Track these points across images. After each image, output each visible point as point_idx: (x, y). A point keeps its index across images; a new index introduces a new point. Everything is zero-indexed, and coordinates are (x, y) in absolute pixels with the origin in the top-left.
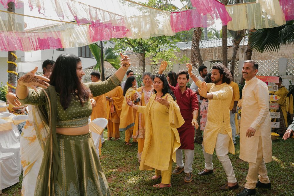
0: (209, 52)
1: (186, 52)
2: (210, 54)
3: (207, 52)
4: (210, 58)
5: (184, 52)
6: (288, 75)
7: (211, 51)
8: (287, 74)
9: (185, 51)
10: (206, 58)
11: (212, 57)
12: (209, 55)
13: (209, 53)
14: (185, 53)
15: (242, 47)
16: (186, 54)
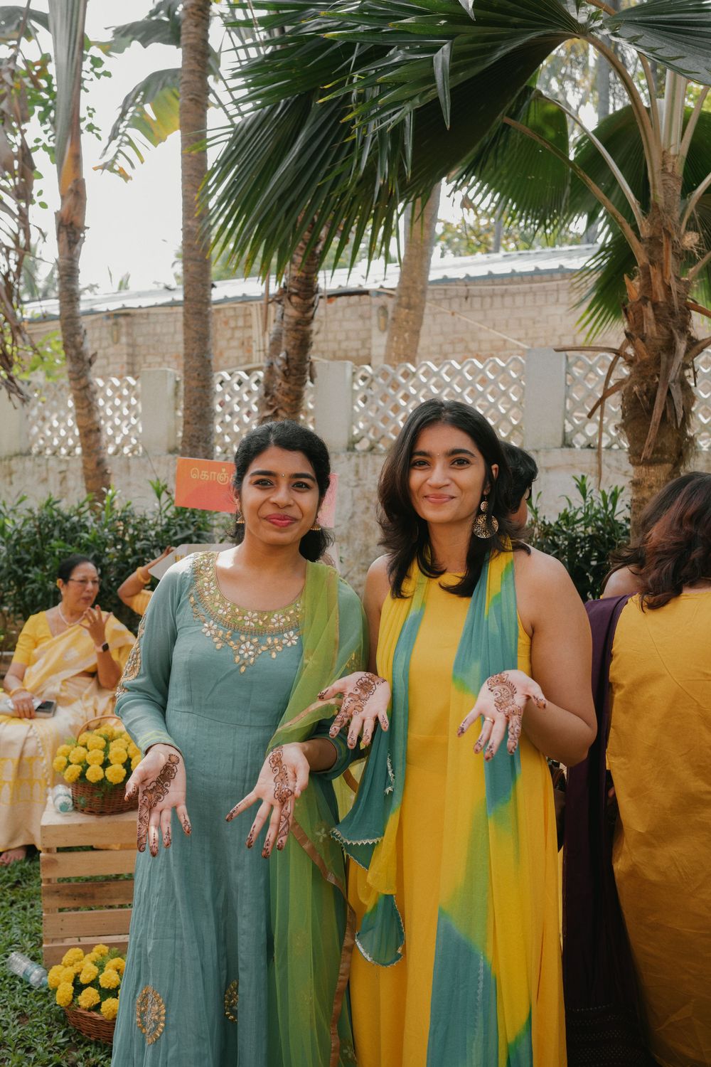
0: (232, 324)
1: (129, 325)
2: (238, 334)
3: (226, 323)
4: (237, 358)
5: (116, 324)
6: (570, 446)
7: (241, 323)
8: (567, 443)
9: (122, 320)
10: (221, 354)
11: (250, 351)
12: (235, 343)
13: (234, 329)
14: (124, 330)
15: (384, 298)
16: (129, 334)
